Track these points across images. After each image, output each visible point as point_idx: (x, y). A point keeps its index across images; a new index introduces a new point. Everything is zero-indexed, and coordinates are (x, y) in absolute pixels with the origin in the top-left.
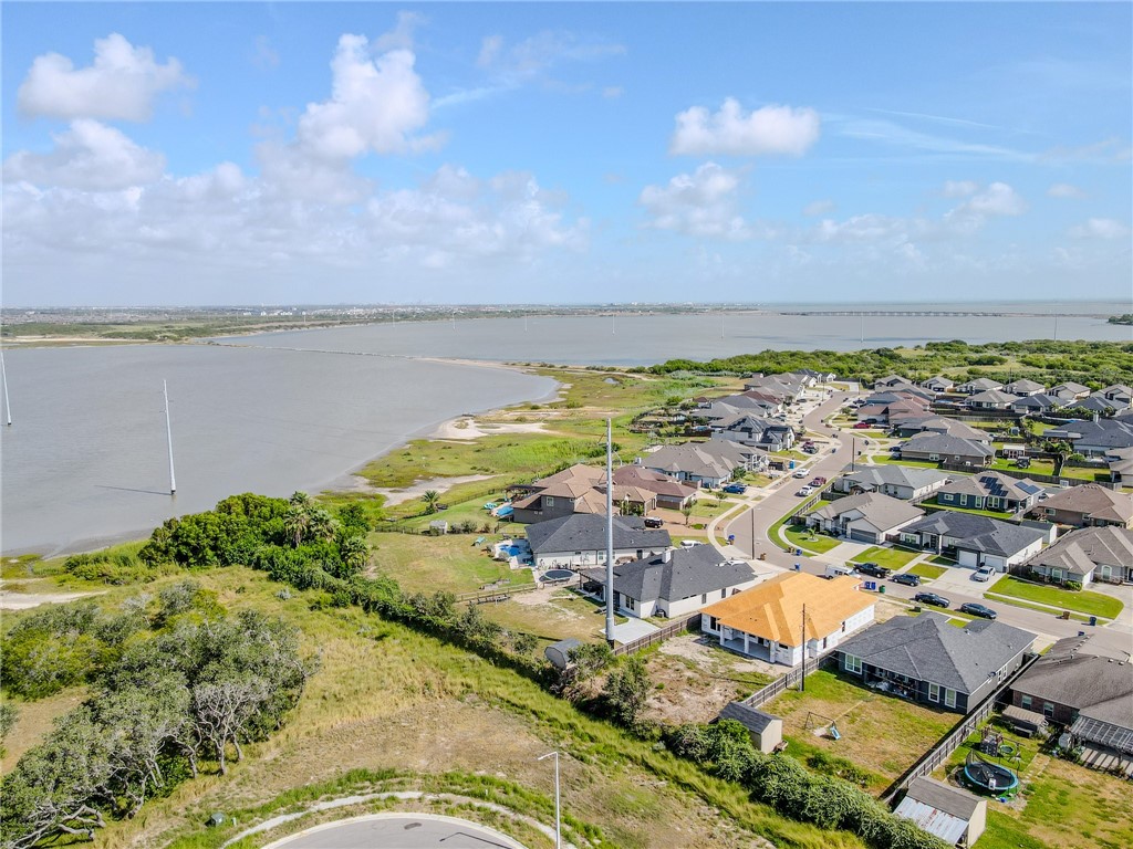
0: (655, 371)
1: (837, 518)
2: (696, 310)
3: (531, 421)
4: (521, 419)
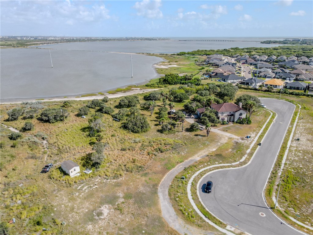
0: (178, 55)
1: (264, 75)
2: (155, 39)
3: (173, 65)
4: (170, 64)
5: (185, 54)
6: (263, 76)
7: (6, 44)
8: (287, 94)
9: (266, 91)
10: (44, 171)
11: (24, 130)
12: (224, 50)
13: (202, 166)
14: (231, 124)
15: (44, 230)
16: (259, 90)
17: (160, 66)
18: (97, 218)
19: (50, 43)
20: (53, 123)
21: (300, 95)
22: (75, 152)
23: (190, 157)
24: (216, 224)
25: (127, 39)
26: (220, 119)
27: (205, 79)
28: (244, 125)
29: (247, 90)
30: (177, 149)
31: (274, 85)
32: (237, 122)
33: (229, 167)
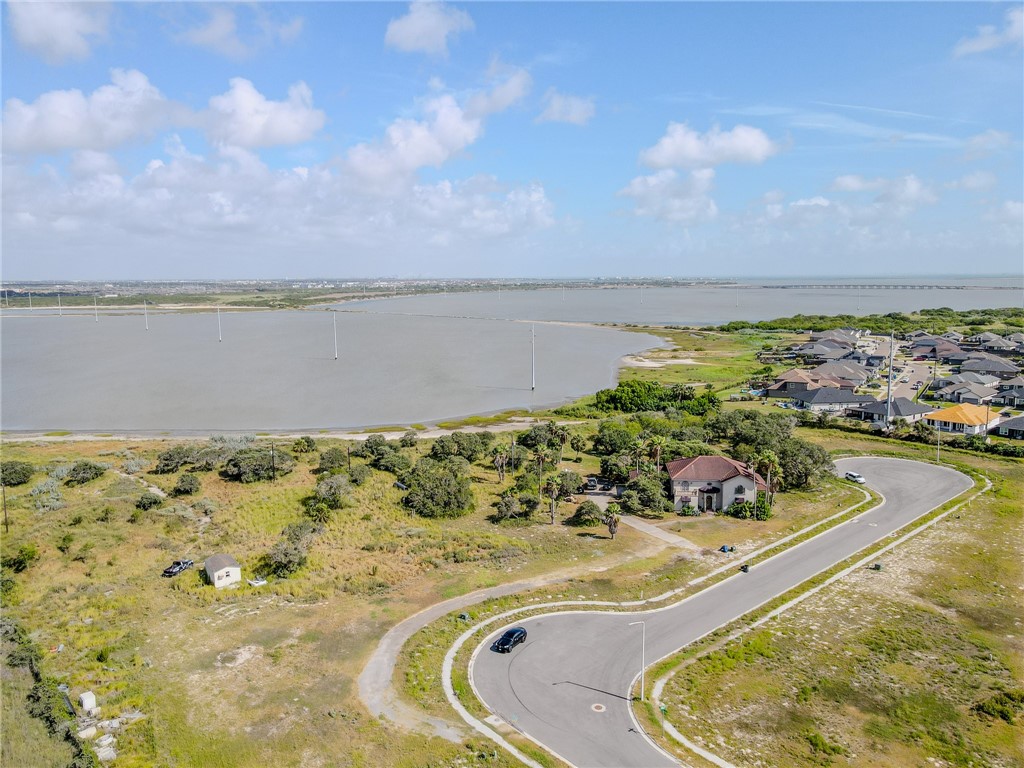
0: (722, 329)
1: (953, 393)
2: (684, 284)
3: (682, 358)
4: (675, 357)
5: (743, 327)
6: (949, 397)
7: (256, 300)
8: (977, 449)
9: (910, 438)
10: (168, 573)
11: (178, 492)
12: (889, 315)
13: (537, 599)
14: (710, 516)
15: (103, 670)
16: (888, 437)
17: (641, 361)
18: (219, 664)
19: (369, 297)
20: (247, 482)
21: (1016, 456)
22: (256, 543)
23: (521, 578)
24: (467, 708)
25: (597, 284)
26: (677, 499)
27: (745, 400)
28: (747, 521)
29: (847, 433)
30: (502, 560)
31: (954, 424)
32: (727, 513)
33: (607, 608)
